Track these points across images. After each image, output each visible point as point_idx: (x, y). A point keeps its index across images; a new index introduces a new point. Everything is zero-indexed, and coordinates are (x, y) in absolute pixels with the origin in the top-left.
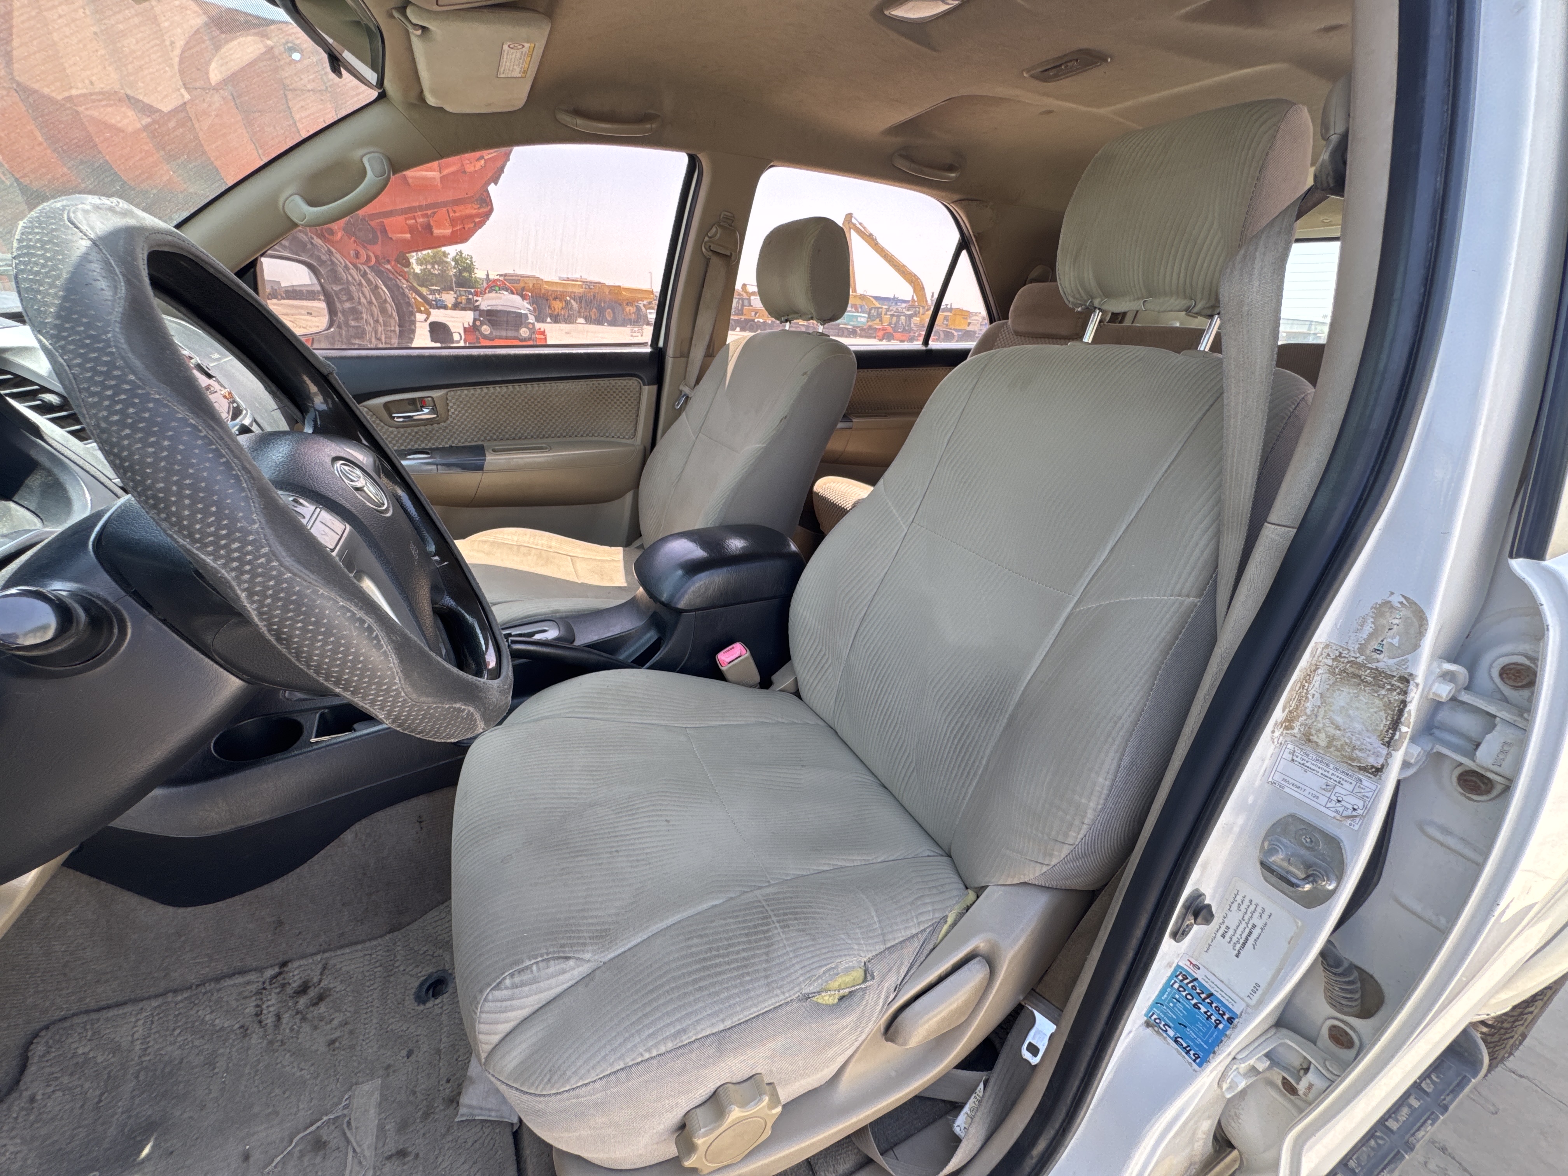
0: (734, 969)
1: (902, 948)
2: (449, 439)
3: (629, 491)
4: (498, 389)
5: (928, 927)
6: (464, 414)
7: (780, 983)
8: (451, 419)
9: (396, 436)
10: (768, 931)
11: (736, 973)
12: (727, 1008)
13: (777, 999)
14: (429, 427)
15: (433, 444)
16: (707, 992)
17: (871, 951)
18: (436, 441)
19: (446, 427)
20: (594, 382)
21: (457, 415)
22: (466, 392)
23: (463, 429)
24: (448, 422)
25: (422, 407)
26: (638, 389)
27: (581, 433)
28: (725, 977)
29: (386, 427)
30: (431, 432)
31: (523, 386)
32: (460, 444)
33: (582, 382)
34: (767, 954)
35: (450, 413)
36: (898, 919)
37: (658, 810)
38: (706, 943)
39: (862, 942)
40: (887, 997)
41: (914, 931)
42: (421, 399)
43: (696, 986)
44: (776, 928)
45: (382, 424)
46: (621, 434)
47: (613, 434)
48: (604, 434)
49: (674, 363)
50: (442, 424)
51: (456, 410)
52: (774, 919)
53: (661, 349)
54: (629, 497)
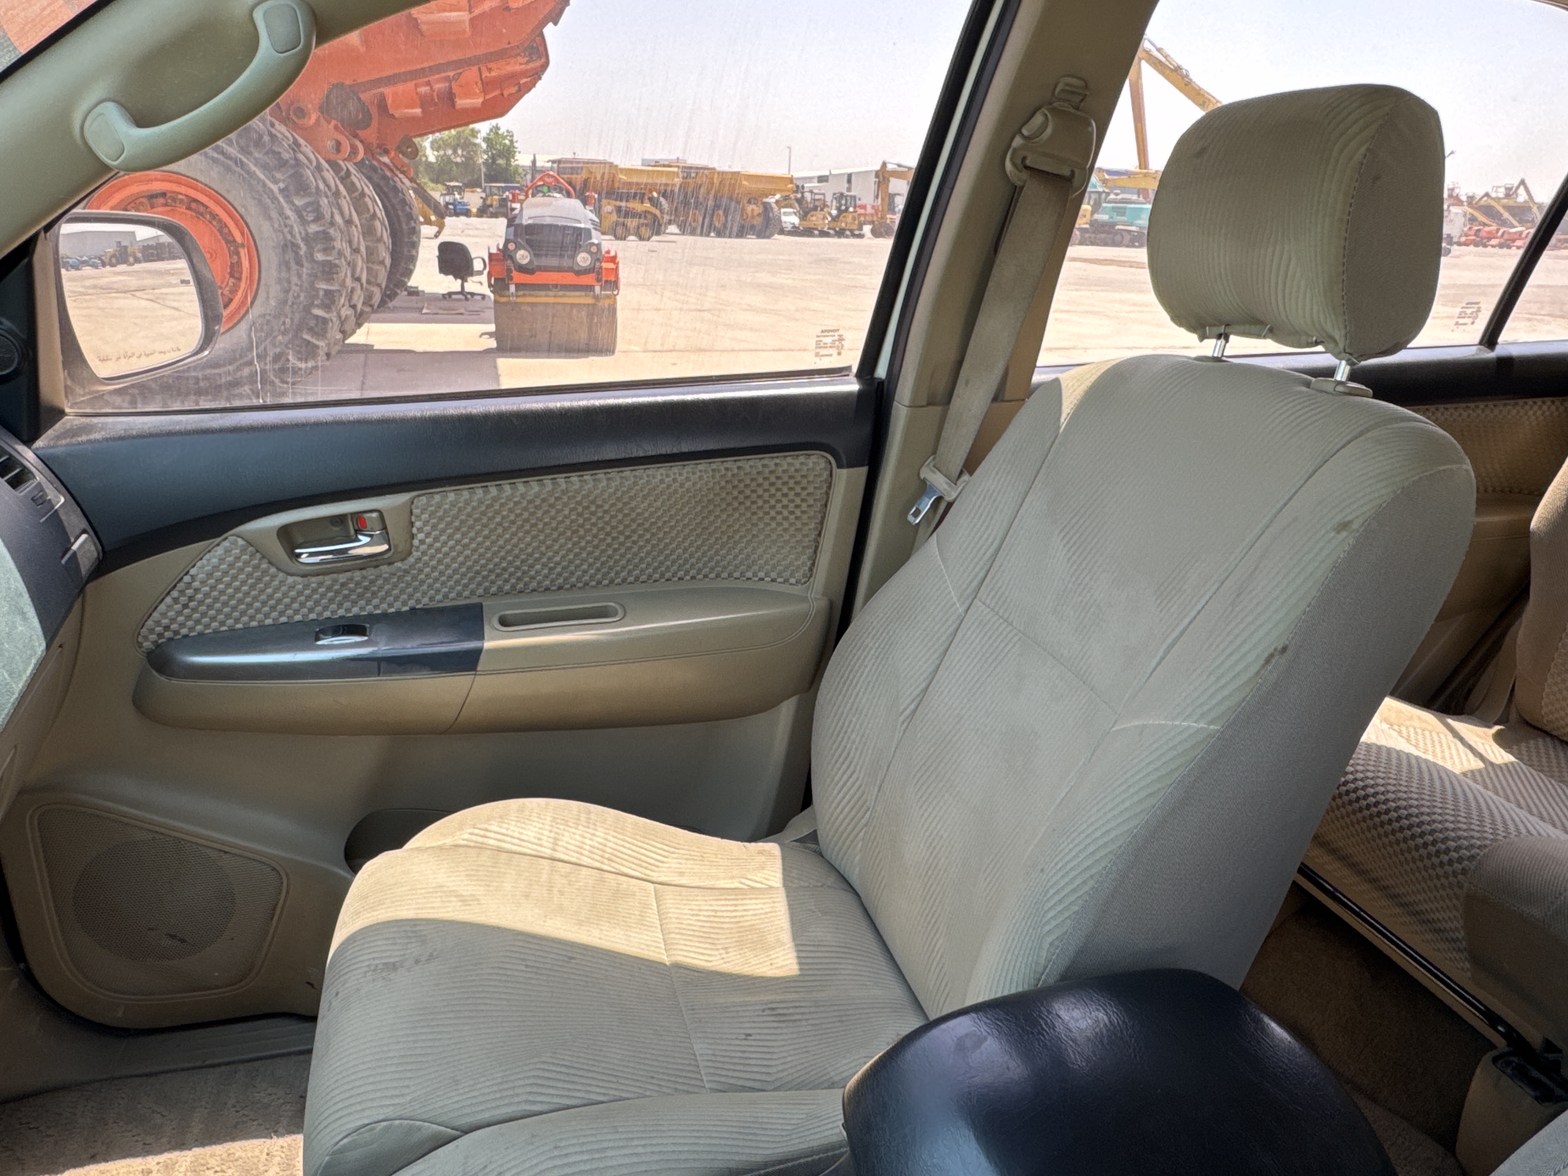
2: (411, 596)
3: (793, 695)
4: (521, 488)
6: (445, 543)
8: (416, 554)
9: (300, 593)
14: (371, 573)
15: (376, 607)
18: (383, 600)
19: (407, 572)
20: (730, 463)
21: (430, 546)
22: (452, 496)
23: (442, 573)
24: (411, 560)
25: (358, 531)
26: (826, 474)
27: (693, 572)
29: (281, 575)
30: (372, 582)
31: (574, 478)
32: (433, 605)
33: (703, 465)
35: (416, 542)
42: (358, 516)
45: (273, 570)
46: (779, 575)
47: (761, 574)
48: (742, 574)
49: (911, 422)
50: (399, 564)
51: (428, 535)
53: (881, 383)
54: (786, 711)
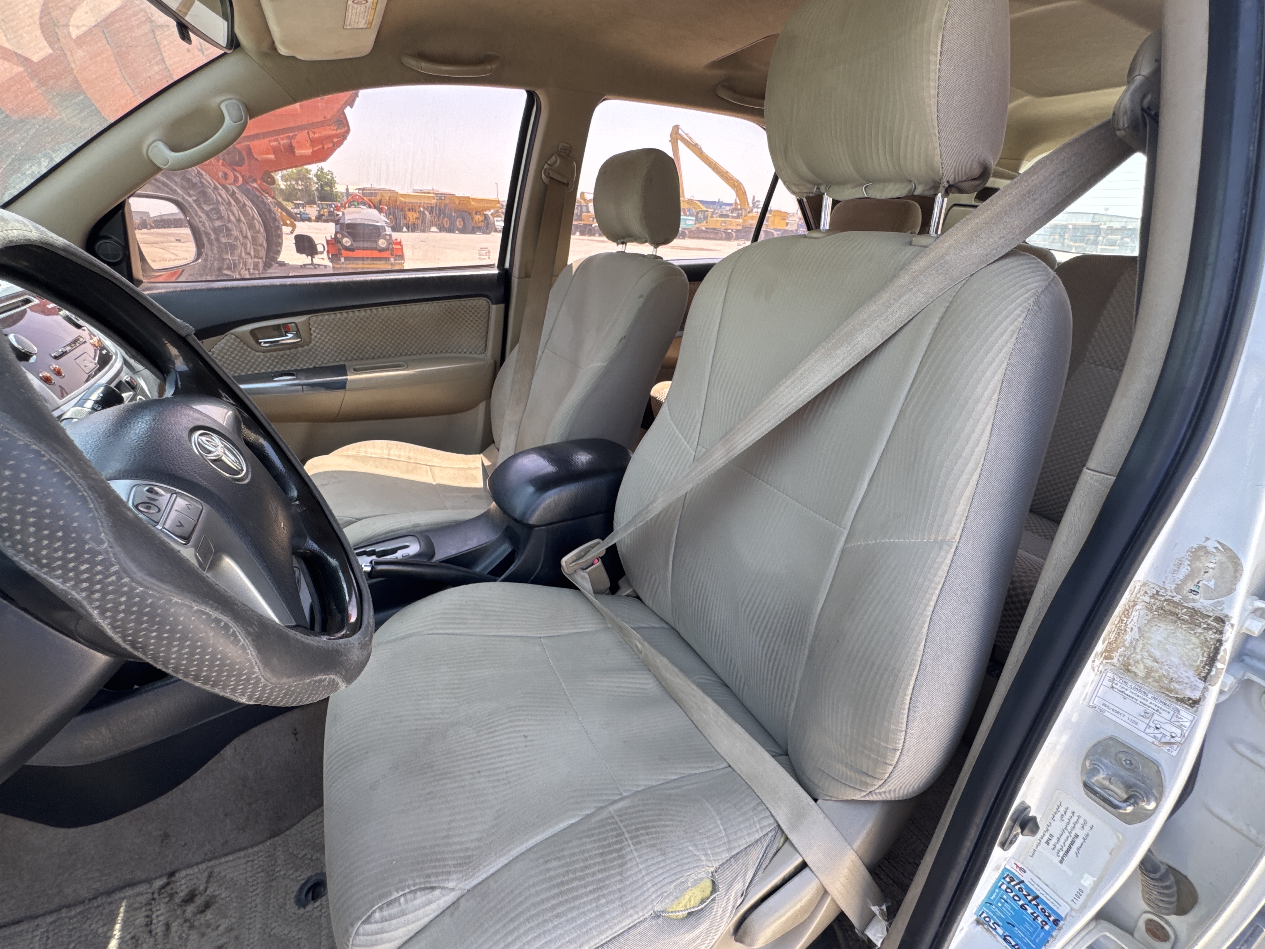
0: (590, 892)
1: (747, 854)
2: (313, 361)
3: (482, 401)
4: (357, 313)
5: (770, 831)
6: (326, 338)
7: (634, 903)
8: (313, 342)
9: (263, 360)
10: (621, 849)
11: (592, 897)
12: (584, 934)
13: (631, 920)
14: (294, 351)
15: (298, 366)
16: (564, 919)
17: (718, 860)
18: (300, 363)
19: (310, 350)
20: (446, 302)
21: (319, 339)
22: (327, 317)
23: (326, 351)
24: (312, 345)
25: (286, 332)
26: (487, 308)
27: (436, 350)
28: (582, 901)
29: (253, 352)
30: (295, 355)
31: (380, 309)
32: (323, 365)
33: (435, 303)
34: (621, 874)
35: (313, 337)
36: (742, 826)
37: (516, 726)
38: (563, 866)
39: (709, 852)
40: (735, 902)
41: (757, 837)
42: (286, 325)
43: (555, 913)
44: (629, 845)
45: (249, 349)
46: (473, 350)
47: (465, 350)
48: (457, 350)
49: (519, 283)
50: (306, 347)
51: (318, 334)
52: (627, 835)
53: (507, 270)
54: (482, 407)
